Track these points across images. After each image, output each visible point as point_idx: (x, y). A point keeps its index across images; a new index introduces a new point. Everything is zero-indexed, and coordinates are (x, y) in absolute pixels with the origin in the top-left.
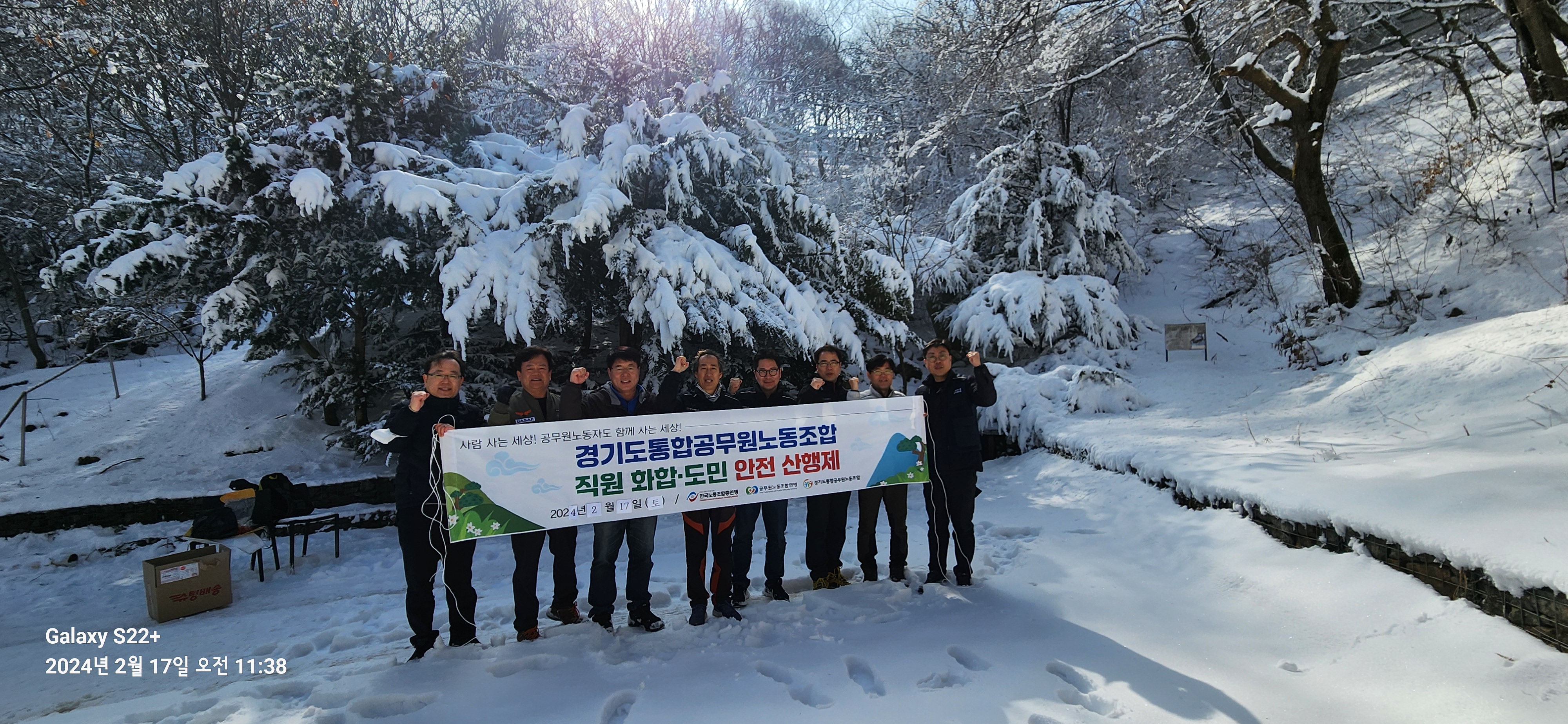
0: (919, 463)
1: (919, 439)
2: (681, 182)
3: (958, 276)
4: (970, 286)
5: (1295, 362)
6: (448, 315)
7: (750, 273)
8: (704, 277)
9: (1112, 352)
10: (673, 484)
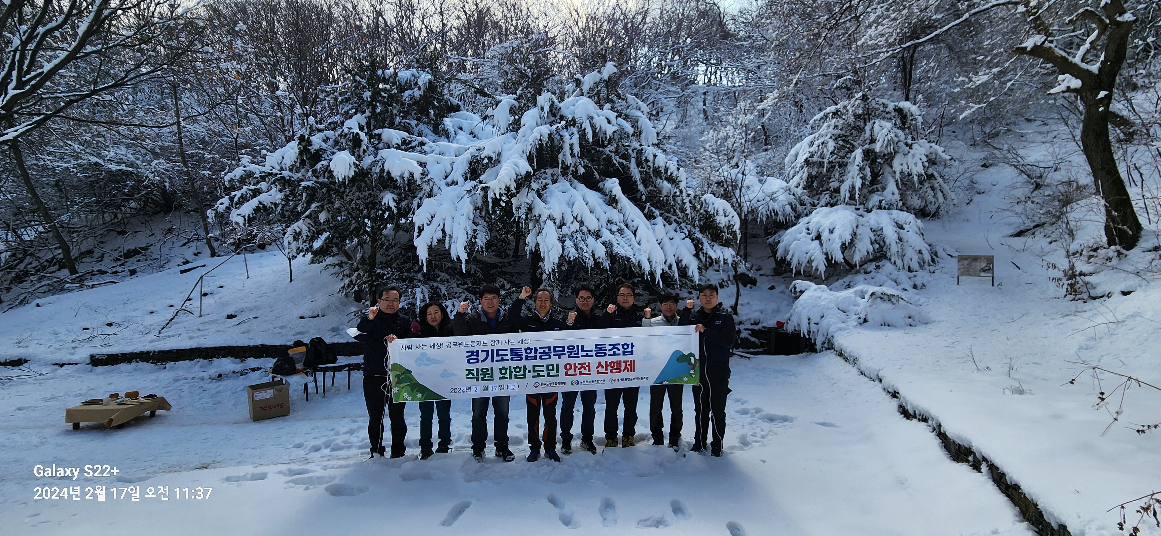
0: (692, 371)
1: (693, 356)
2: (571, 149)
3: (788, 208)
4: (798, 217)
5: (1071, 294)
6: (417, 242)
7: (613, 214)
8: (579, 219)
9: (911, 274)
10: (524, 376)
